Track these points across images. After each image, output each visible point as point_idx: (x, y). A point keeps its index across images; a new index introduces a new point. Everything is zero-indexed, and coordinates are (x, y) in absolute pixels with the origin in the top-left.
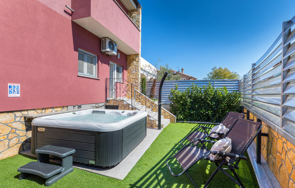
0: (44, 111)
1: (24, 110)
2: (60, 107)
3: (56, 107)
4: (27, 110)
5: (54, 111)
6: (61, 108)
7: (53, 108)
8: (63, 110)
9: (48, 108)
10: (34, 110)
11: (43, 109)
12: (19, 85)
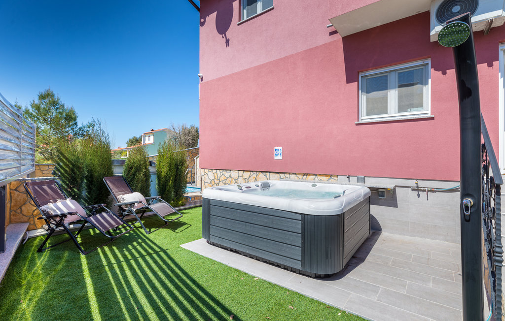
0: (305, 177)
1: (286, 173)
2: (326, 175)
3: (320, 175)
4: (289, 173)
5: (316, 178)
6: (328, 178)
7: (315, 175)
8: (330, 181)
9: (310, 174)
10: (295, 174)
11: (304, 175)
12: (281, 148)
